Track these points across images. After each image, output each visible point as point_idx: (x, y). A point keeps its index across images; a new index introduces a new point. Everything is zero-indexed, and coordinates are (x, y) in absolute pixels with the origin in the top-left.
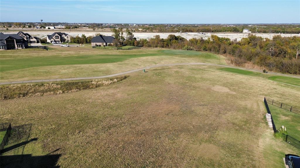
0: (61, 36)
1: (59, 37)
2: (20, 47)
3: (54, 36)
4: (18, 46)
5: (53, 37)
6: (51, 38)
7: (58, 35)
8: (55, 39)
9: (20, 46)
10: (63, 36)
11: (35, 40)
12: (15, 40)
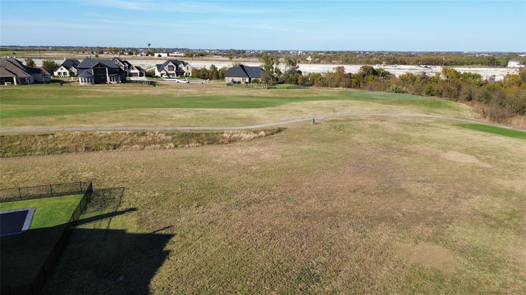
0: (177, 66)
1: (174, 67)
2: (114, 81)
3: (167, 66)
4: (110, 78)
5: (165, 68)
6: (161, 68)
7: (172, 64)
8: (167, 70)
9: (113, 78)
10: (181, 66)
11: (137, 71)
12: (107, 69)
